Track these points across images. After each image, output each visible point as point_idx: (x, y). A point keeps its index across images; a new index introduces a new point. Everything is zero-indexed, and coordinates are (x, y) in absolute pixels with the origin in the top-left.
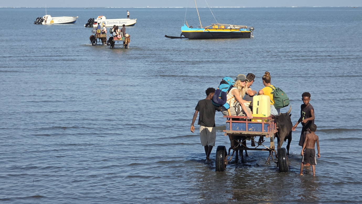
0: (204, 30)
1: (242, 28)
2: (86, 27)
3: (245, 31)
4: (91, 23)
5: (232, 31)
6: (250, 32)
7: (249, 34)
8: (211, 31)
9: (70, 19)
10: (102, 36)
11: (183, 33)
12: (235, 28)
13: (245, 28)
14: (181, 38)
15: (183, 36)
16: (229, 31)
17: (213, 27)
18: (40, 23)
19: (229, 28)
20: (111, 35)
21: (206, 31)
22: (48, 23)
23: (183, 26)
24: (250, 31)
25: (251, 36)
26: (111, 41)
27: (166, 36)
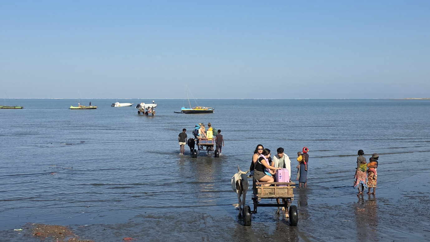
0: (192, 110)
1: (209, 109)
2: (137, 108)
3: (211, 110)
4: (138, 106)
5: (205, 110)
8: (195, 110)
9: (129, 104)
10: (142, 111)
11: (183, 111)
13: (211, 108)
14: (181, 113)
15: (182, 112)
16: (203, 110)
17: (196, 108)
18: (114, 106)
19: (203, 108)
20: (147, 111)
22: (118, 106)
23: (182, 107)
24: (213, 110)
25: (213, 112)
26: (147, 113)
27: (174, 112)
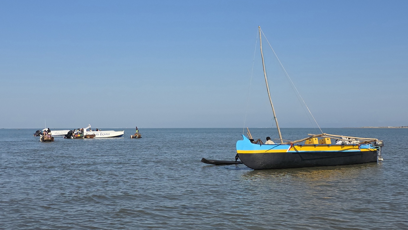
1: (363, 142)
3: (368, 148)
5: (344, 149)
6: (375, 152)
7: (375, 155)
8: (301, 150)
12: (352, 143)
16: (339, 149)
21: (292, 150)
24: (376, 149)
25: (379, 159)
